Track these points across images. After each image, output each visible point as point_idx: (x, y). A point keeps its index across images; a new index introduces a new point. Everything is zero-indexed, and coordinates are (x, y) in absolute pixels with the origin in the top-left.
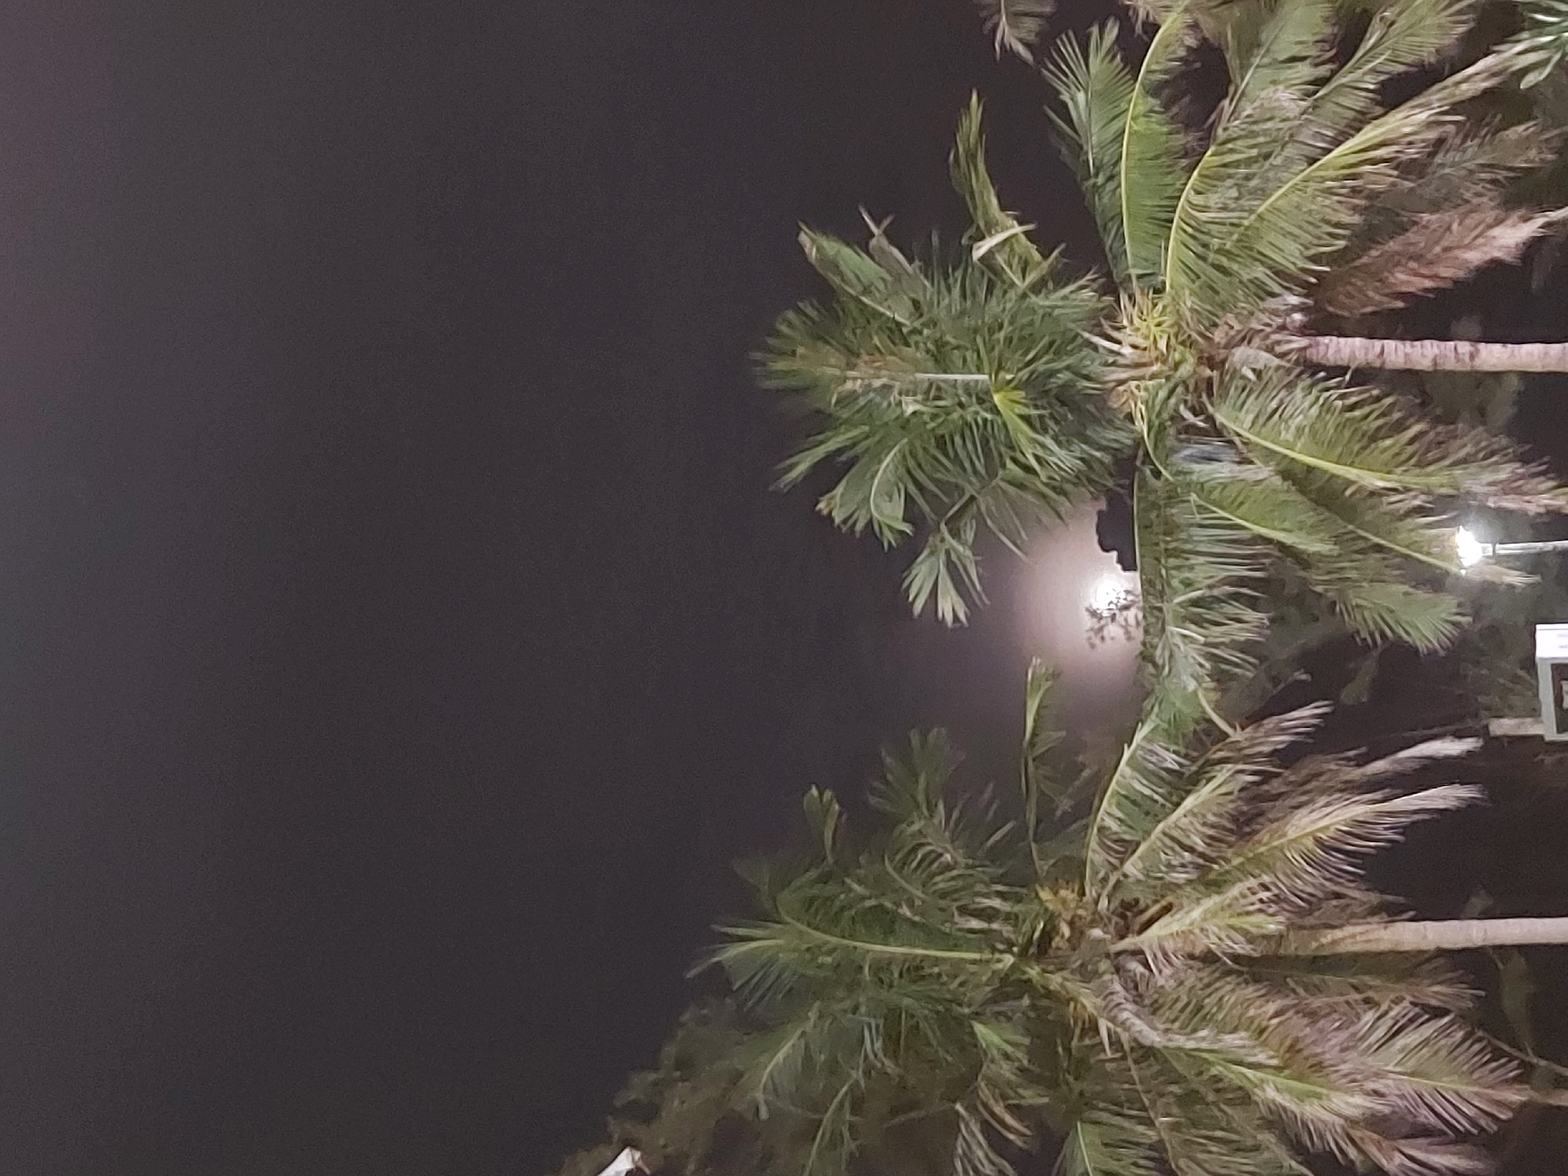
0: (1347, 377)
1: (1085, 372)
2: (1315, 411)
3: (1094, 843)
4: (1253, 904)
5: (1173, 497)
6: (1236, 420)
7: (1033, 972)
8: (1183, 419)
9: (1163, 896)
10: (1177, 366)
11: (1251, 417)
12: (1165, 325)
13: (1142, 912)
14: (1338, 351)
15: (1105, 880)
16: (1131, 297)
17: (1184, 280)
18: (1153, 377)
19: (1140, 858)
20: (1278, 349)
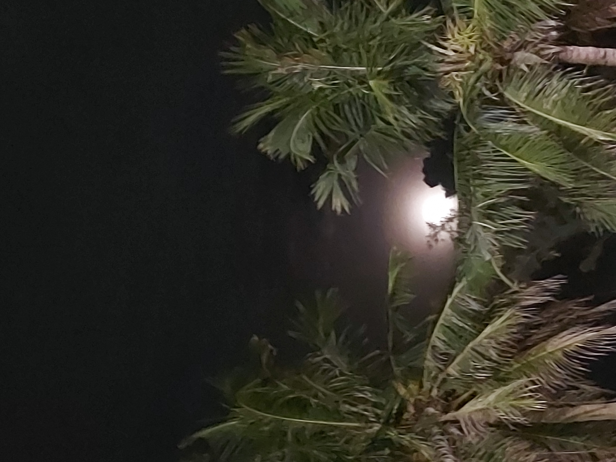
0: (585, 71)
1: (425, 66)
2: (565, 90)
3: (429, 356)
4: (526, 393)
5: (478, 142)
6: (516, 96)
7: (393, 434)
8: (485, 95)
9: (470, 388)
10: (481, 63)
11: (525, 94)
12: (474, 37)
13: (458, 397)
14: (579, 55)
15: (436, 377)
16: (453, 21)
17: (485, 10)
18: (466, 69)
19: (458, 364)
20: (543, 53)
